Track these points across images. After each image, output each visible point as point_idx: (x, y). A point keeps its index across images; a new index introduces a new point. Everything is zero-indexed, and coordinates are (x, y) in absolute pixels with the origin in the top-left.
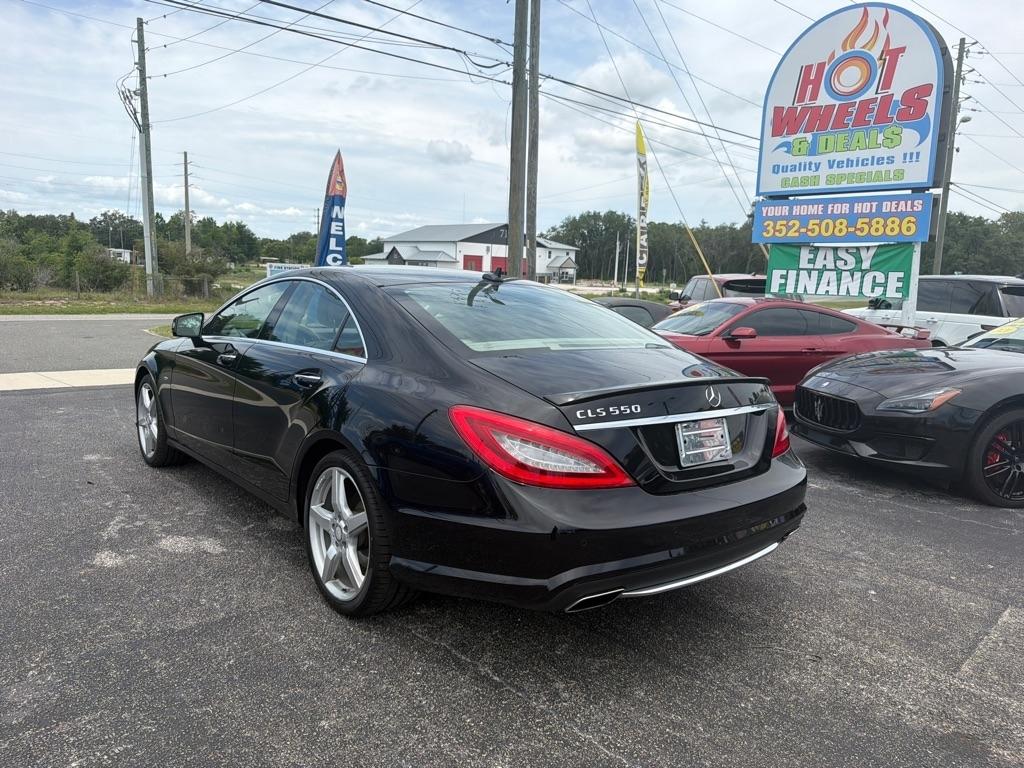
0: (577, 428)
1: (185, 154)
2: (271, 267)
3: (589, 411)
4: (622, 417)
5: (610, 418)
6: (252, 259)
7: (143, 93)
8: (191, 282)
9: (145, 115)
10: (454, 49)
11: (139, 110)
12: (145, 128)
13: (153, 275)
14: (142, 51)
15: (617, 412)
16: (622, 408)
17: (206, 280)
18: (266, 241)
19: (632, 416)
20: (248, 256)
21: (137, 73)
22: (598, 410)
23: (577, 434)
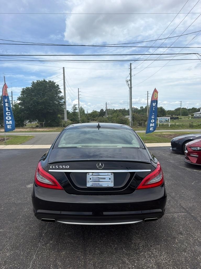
0: (49, 171)
1: (148, 91)
2: (159, 118)
3: (54, 166)
4: (63, 169)
5: (59, 169)
6: (164, 116)
7: (131, 80)
8: (139, 123)
9: (131, 85)
10: (194, 54)
11: (130, 84)
12: (131, 88)
13: (131, 122)
14: (131, 70)
15: (62, 167)
16: (63, 166)
17: (143, 122)
18: (168, 111)
19: (66, 169)
20: (163, 115)
21: (130, 75)
22: (56, 166)
23: (49, 172)
